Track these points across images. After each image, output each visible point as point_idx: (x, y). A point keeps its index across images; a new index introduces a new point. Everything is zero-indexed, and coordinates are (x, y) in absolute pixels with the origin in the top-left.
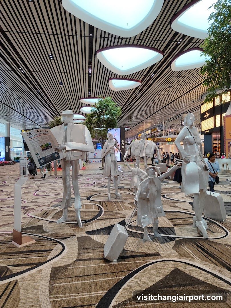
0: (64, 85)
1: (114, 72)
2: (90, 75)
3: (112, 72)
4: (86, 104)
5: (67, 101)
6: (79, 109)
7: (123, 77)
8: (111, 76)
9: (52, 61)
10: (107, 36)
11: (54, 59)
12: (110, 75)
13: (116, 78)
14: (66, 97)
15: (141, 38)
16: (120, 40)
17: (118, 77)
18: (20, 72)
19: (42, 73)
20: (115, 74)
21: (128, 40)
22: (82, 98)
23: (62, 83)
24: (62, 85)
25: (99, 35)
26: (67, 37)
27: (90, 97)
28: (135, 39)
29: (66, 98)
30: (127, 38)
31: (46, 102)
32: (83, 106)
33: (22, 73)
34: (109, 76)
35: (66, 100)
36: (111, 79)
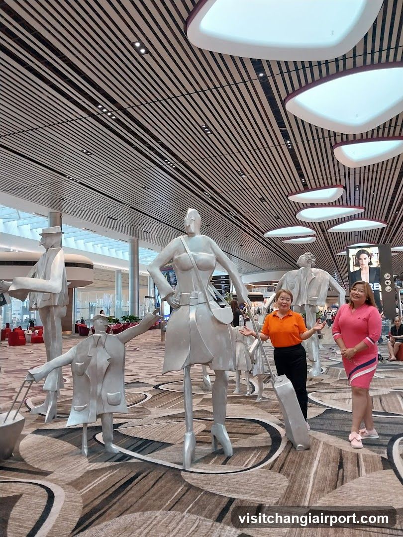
0: (248, 175)
1: (339, 131)
2: (290, 147)
3: (334, 133)
4: (305, 205)
5: (265, 203)
6: (295, 216)
7: (364, 137)
8: (335, 139)
9: (211, 136)
10: (292, 68)
11: (212, 133)
12: (333, 139)
13: (348, 142)
14: (260, 197)
15: (369, 50)
16: (324, 67)
17: (351, 138)
18: (168, 166)
19: (201, 160)
20: (342, 134)
21: (341, 63)
22: (293, 194)
23: (243, 173)
24: (244, 176)
25: (276, 70)
26: (220, 90)
27: (306, 189)
28: (355, 56)
29: (260, 199)
30: (337, 60)
31: (229, 211)
32: (301, 209)
33: (171, 166)
34: (330, 140)
35: (262, 202)
36: (338, 145)
